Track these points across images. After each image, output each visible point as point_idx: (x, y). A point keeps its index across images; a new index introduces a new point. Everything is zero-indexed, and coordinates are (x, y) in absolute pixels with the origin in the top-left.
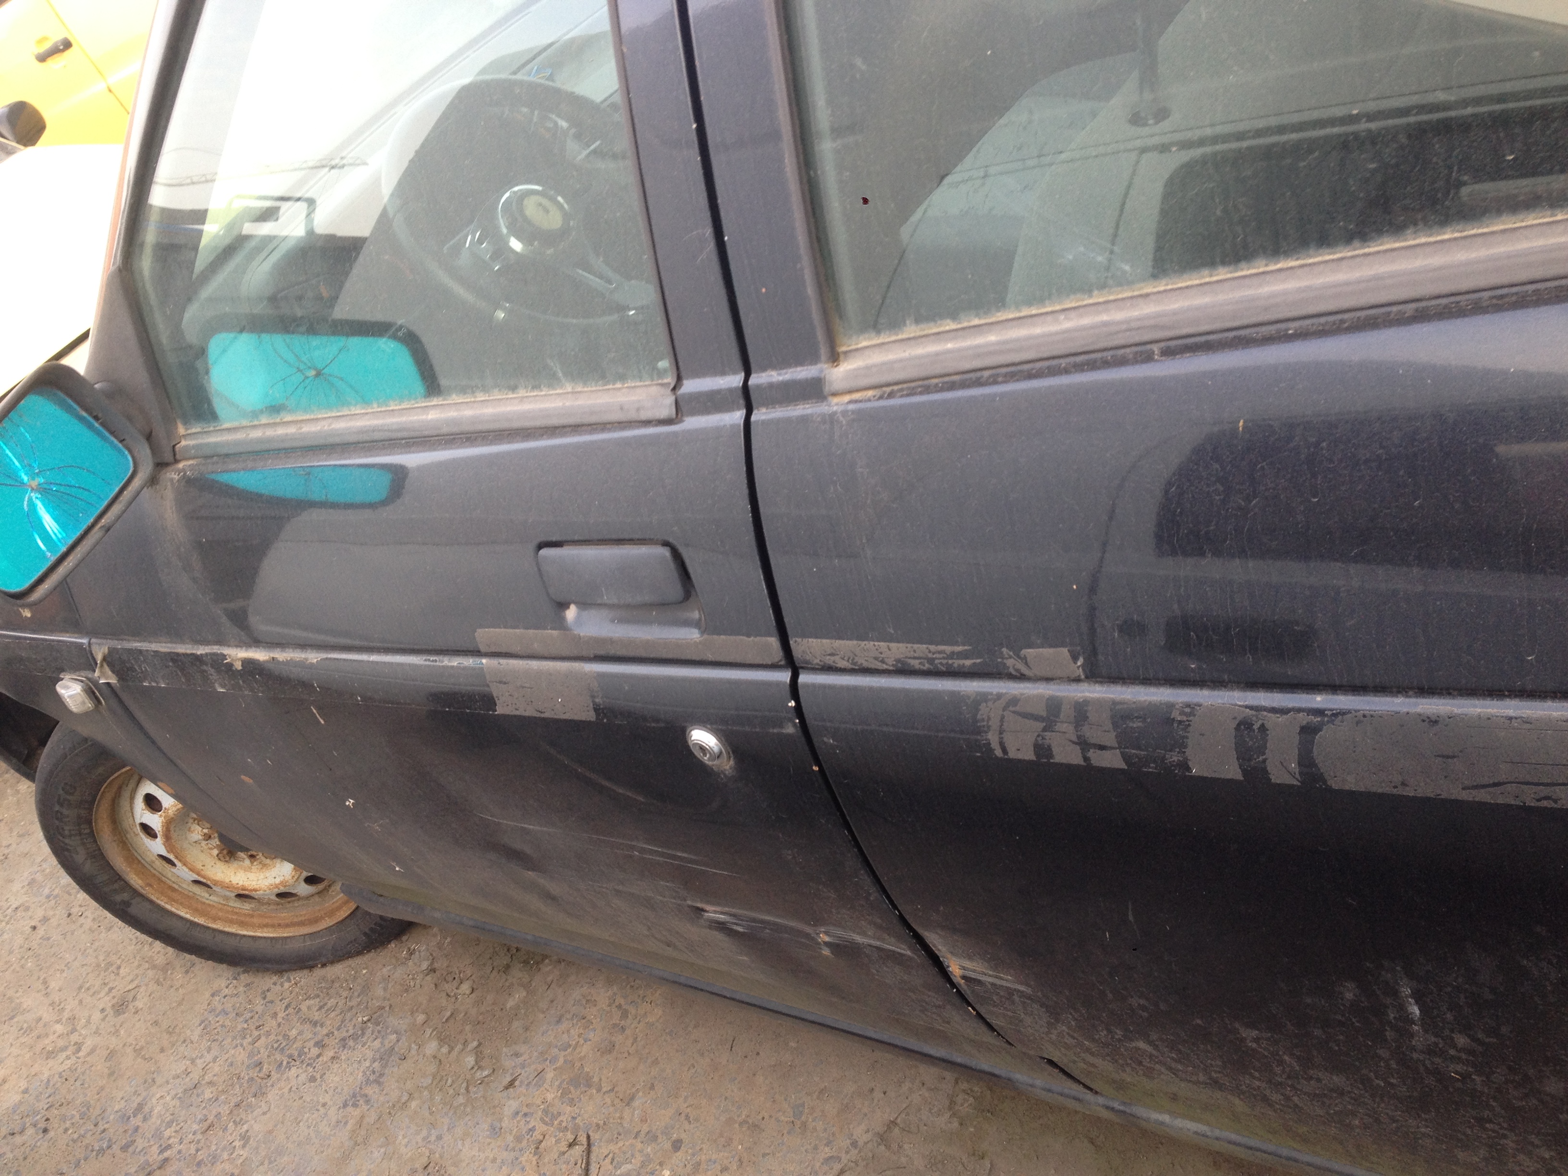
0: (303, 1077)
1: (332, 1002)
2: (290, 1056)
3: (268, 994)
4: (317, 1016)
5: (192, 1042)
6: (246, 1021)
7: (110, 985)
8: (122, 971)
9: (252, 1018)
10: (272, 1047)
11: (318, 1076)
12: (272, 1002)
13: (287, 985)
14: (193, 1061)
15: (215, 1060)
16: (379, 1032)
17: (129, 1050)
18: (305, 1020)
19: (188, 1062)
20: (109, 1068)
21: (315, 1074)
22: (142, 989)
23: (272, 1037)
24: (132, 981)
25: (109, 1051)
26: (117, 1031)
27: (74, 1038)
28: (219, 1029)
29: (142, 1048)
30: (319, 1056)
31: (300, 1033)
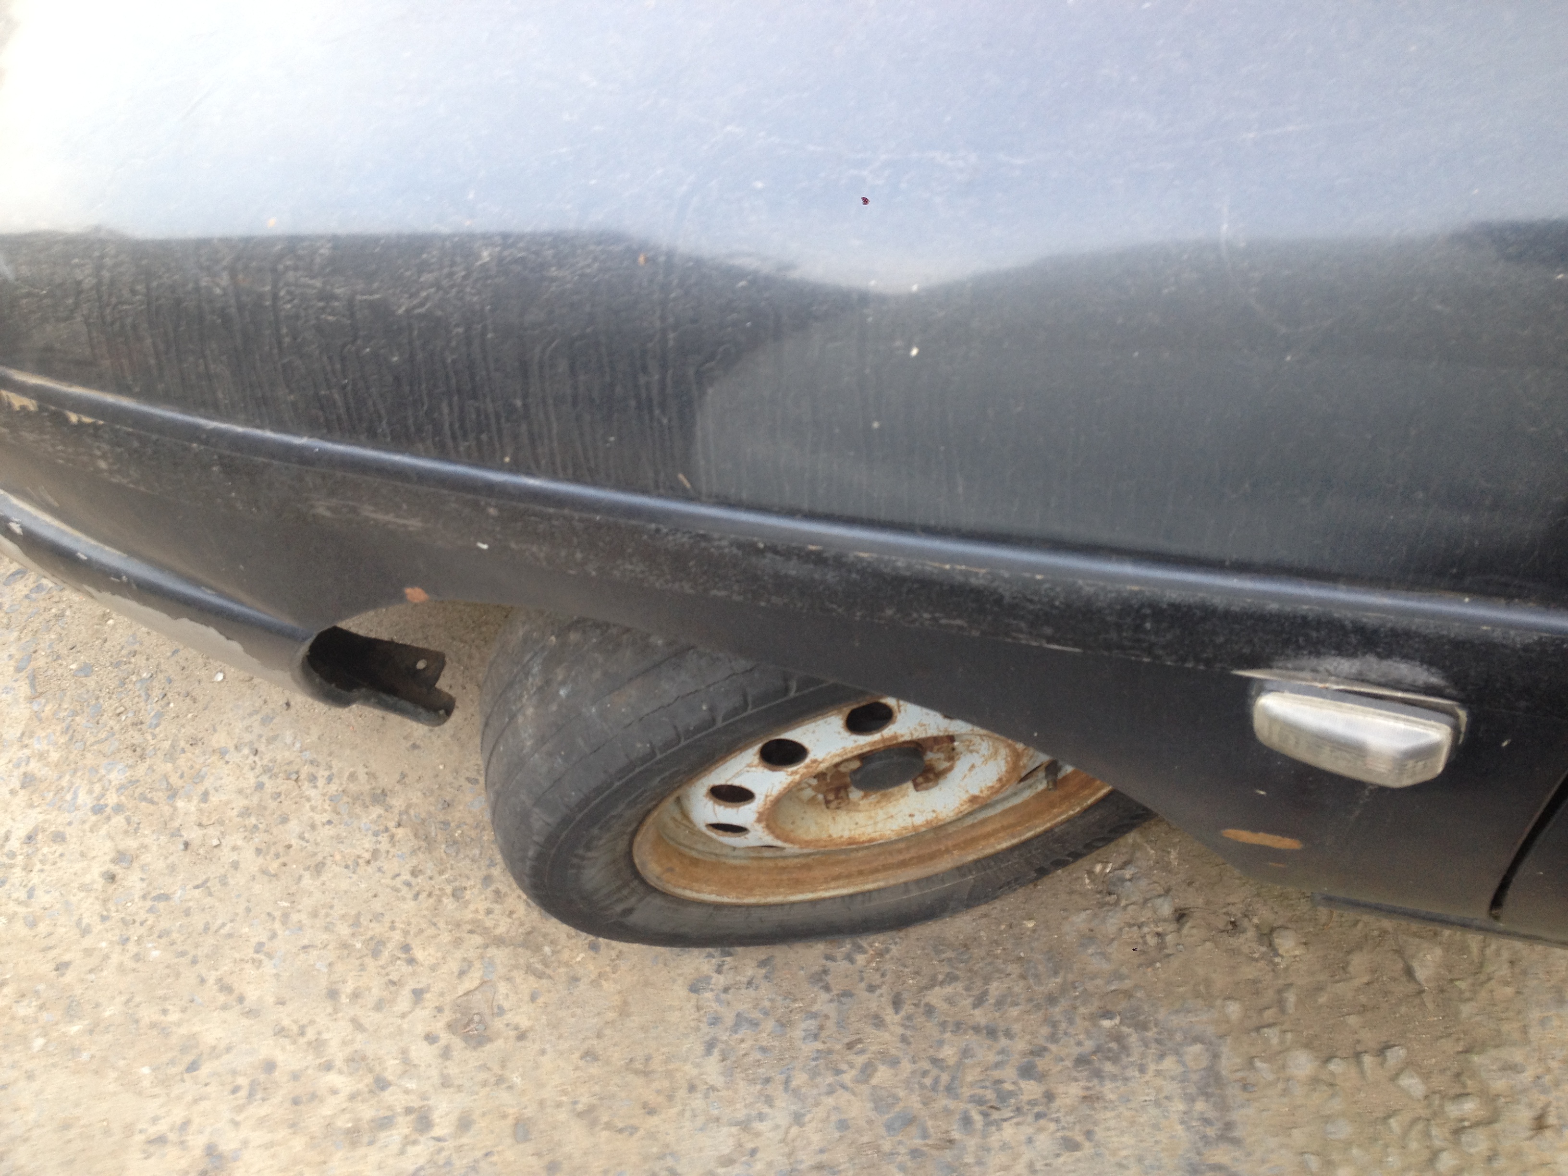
0: (1044, 1142)
1: (995, 988)
2: (979, 1101)
3: (829, 978)
4: (980, 1016)
5: (713, 1088)
6: (816, 1037)
7: (412, 984)
8: (419, 954)
9: (821, 1028)
10: (922, 1086)
11: (1079, 1138)
12: (847, 994)
13: (861, 959)
14: (745, 1125)
15: (798, 1119)
16: (1158, 1042)
17: (562, 1115)
18: (958, 1027)
19: (734, 1130)
20: (538, 1154)
21: (1069, 1134)
22: (503, 988)
23: (907, 1067)
24: (462, 973)
25: (510, 1121)
26: (500, 1080)
27: (394, 1098)
28: (758, 1056)
29: (591, 1109)
30: (1050, 1097)
31: (966, 1053)
